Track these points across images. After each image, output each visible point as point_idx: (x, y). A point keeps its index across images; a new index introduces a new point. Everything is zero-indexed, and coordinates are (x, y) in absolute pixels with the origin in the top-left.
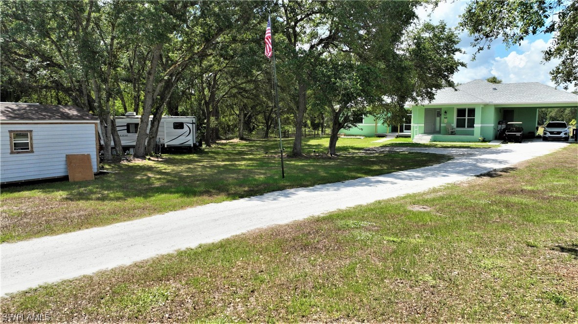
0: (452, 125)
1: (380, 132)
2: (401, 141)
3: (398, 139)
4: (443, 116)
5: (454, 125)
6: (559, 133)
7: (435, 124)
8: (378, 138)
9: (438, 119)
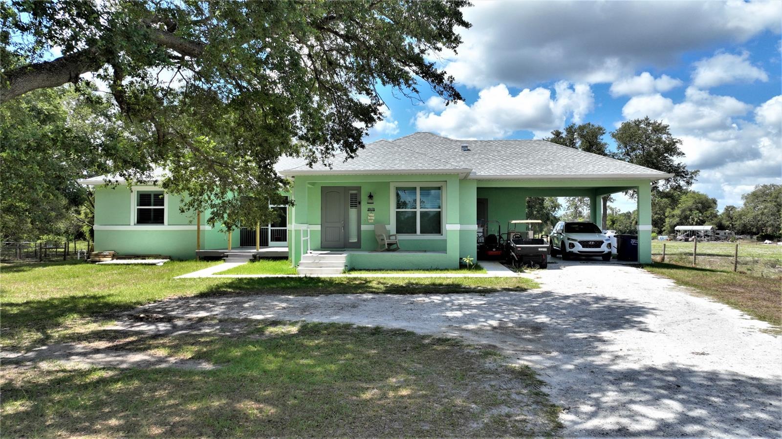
0: (388, 227)
1: (209, 246)
2: (264, 270)
3: (257, 264)
4: (364, 206)
5: (392, 227)
6: (598, 244)
7: (346, 226)
8: (203, 263)
9: (353, 212)
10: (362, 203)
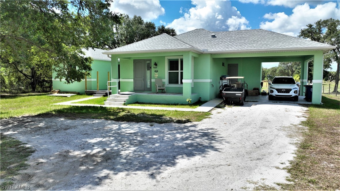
0: (164, 80)
5: (166, 80)
6: (288, 91)
9: (148, 72)
10: (152, 68)
